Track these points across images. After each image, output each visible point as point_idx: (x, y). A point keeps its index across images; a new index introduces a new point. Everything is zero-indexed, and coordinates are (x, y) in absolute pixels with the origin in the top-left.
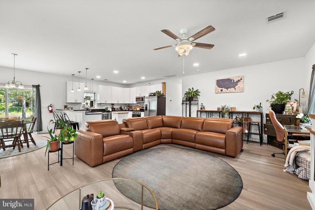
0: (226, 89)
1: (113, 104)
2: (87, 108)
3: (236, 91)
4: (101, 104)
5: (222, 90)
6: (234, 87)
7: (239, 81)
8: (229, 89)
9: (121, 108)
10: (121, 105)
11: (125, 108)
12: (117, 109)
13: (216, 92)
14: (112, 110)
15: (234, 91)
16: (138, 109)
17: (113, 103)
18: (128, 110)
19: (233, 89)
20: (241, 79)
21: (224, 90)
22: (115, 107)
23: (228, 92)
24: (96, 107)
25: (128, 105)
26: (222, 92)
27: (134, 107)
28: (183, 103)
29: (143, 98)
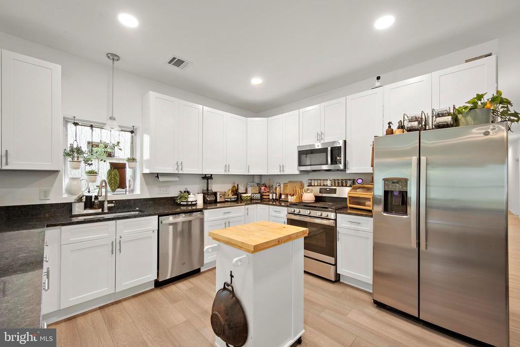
1: (207, 178)
2: (89, 198)
4: (157, 175)
9: (235, 192)
10: (237, 181)
11: (250, 189)
12: (224, 194)
14: (204, 198)
16: (308, 197)
17: (208, 172)
18: (258, 196)
22: (215, 187)
24: (137, 190)
25: (257, 180)
27: (282, 185)
29: (338, 150)
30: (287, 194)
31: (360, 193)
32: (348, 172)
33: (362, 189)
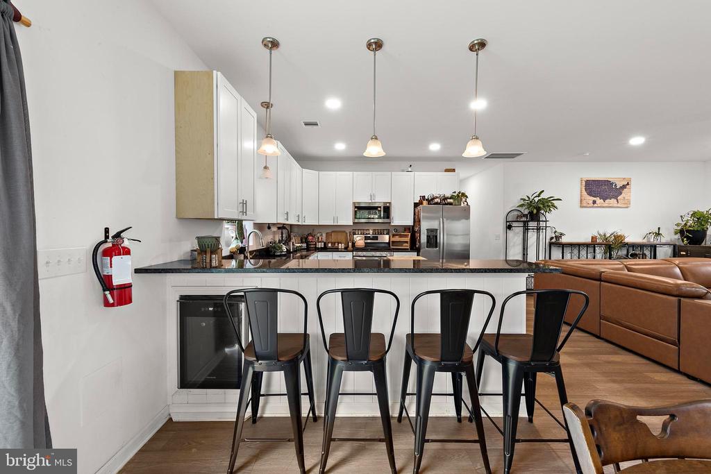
0: (602, 200)
3: (619, 205)
5: (594, 202)
6: (616, 198)
7: (624, 187)
8: (607, 201)
13: (585, 205)
15: (616, 205)
16: (360, 243)
19: (613, 201)
20: (628, 184)
21: (599, 201)
23: (604, 205)
26: (595, 205)
27: (324, 235)
28: (509, 227)
29: (387, 209)
30: (335, 243)
31: (397, 239)
32: (392, 224)
33: (401, 236)
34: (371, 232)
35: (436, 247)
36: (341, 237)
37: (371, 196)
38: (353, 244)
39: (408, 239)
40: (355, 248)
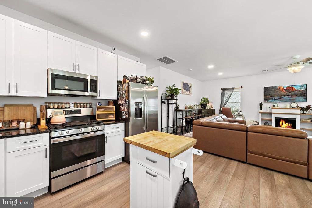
3: (190, 94)
16: (60, 119)
23: (187, 94)
28: (163, 102)
29: (94, 83)
31: (106, 111)
32: (99, 98)
33: (105, 109)
34: (72, 106)
35: (141, 116)
36: (28, 113)
37: (74, 66)
38: (48, 121)
39: (113, 111)
40: (51, 127)
